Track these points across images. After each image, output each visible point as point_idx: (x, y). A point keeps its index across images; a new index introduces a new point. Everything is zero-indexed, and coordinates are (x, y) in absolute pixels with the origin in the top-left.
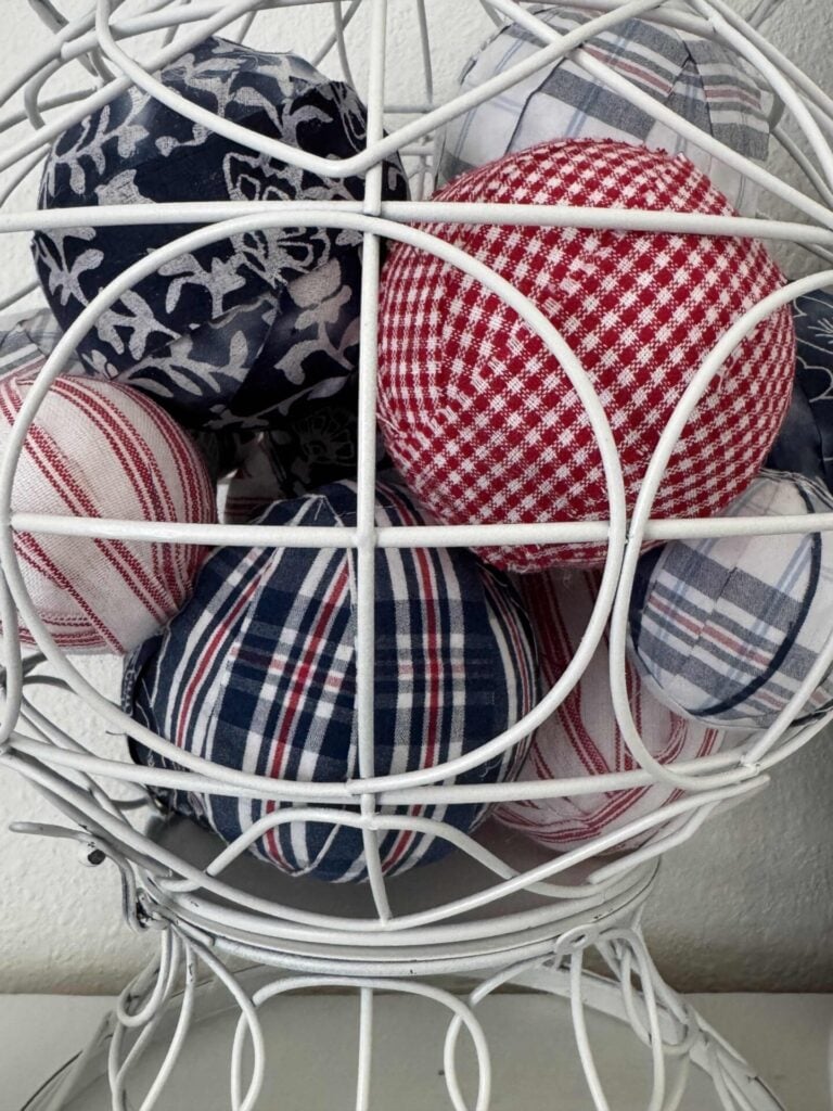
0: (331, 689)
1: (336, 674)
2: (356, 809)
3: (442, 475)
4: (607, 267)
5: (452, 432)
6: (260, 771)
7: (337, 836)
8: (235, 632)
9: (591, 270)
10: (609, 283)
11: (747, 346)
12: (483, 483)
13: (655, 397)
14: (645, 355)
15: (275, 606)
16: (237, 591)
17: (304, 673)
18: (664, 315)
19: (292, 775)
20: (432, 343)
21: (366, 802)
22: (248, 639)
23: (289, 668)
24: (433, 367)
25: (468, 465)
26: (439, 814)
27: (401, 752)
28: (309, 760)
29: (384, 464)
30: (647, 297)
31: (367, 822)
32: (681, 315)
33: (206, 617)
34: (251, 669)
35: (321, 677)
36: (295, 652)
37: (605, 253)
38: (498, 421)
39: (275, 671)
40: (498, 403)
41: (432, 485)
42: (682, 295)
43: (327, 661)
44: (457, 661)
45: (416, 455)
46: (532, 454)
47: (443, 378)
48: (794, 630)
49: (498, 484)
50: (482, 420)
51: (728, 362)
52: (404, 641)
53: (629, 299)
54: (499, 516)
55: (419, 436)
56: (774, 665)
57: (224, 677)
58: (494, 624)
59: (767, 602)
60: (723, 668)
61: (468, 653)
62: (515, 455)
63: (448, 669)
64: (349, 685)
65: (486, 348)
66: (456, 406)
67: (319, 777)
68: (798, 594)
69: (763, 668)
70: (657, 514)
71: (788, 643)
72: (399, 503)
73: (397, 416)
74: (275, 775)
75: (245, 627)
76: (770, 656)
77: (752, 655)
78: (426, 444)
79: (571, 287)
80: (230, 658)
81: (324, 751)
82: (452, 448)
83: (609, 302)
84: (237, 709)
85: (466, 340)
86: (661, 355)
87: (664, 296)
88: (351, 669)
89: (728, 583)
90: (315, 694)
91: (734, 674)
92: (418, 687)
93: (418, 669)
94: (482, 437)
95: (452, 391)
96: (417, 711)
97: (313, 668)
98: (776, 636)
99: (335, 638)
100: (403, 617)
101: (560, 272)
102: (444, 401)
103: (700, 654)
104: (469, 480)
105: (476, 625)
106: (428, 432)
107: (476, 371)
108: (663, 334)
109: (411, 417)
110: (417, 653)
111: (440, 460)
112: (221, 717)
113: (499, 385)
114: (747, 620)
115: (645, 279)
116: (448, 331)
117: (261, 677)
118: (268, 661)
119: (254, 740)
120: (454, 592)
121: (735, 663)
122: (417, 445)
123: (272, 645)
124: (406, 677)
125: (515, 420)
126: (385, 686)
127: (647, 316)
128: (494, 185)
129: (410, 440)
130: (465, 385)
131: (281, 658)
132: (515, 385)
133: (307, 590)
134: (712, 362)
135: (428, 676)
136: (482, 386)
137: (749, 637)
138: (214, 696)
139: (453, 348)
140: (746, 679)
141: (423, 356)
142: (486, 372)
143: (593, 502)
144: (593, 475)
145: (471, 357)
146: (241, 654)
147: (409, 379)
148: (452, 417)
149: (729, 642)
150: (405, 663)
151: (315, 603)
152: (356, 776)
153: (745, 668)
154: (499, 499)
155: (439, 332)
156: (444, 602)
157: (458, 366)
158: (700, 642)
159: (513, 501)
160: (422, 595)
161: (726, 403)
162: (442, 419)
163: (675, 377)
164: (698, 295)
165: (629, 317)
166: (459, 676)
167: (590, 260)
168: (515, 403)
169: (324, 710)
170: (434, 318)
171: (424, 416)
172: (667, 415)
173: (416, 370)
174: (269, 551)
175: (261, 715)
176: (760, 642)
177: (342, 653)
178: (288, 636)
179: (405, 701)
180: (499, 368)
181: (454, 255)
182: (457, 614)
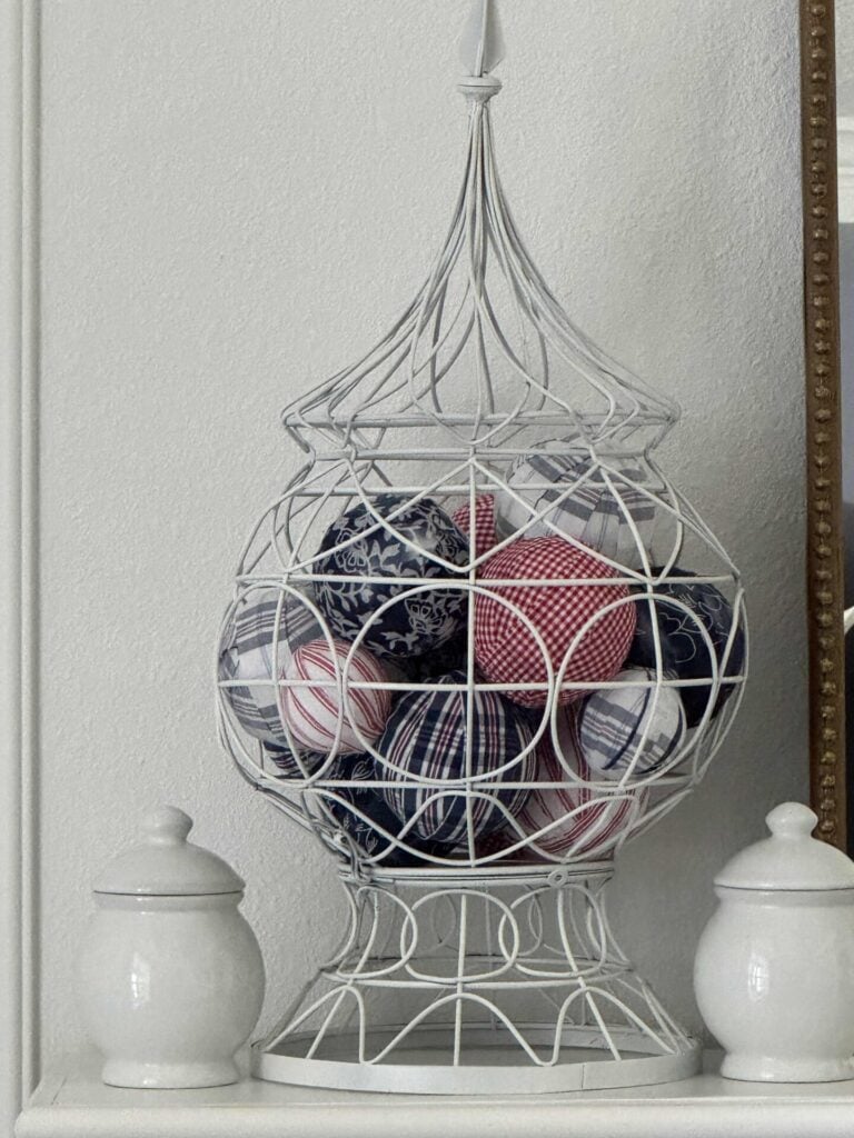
0: (455, 744)
1: (457, 739)
2: (464, 790)
3: (496, 667)
4: (550, 597)
5: (499, 652)
6: (427, 776)
7: (456, 803)
8: (417, 725)
9: (544, 598)
10: (550, 603)
11: (601, 623)
12: (515, 665)
13: (560, 647)
14: (562, 626)
15: (433, 715)
16: (416, 711)
17: (445, 738)
18: (569, 613)
19: (439, 777)
20: (492, 621)
21: (468, 786)
22: (423, 727)
23: (439, 737)
24: (492, 629)
25: (505, 664)
26: (496, 793)
27: (480, 768)
28: (446, 771)
29: (476, 665)
30: (563, 607)
31: (468, 794)
32: (575, 612)
33: (404, 723)
34: (424, 738)
35: (451, 740)
36: (441, 731)
37: (549, 592)
38: (514, 648)
39: (434, 738)
40: (514, 642)
41: (493, 671)
42: (575, 606)
43: (453, 734)
44: (502, 738)
45: (486, 660)
46: (526, 660)
47: (496, 633)
48: (635, 728)
49: (516, 670)
50: (509, 648)
51: (592, 627)
52: (482, 729)
53: (557, 608)
54: (517, 681)
55: (487, 653)
56: (629, 742)
57: (413, 741)
58: (518, 727)
59: (625, 716)
60: (610, 744)
61: (506, 735)
62: (521, 660)
63: (499, 740)
64: (462, 743)
65: (510, 623)
66: (500, 643)
67: (450, 777)
68: (637, 713)
69: (624, 743)
70: (564, 680)
71: (634, 732)
72: (480, 678)
73: (479, 647)
74: (433, 777)
75: (422, 723)
76: (626, 738)
77: (620, 738)
78: (490, 656)
79: (537, 604)
80: (416, 734)
81: (452, 767)
82: (499, 657)
83: (550, 609)
84: (419, 753)
85: (503, 620)
86: (568, 626)
87: (569, 607)
88: (462, 737)
89: (612, 710)
90: (449, 746)
91: (614, 747)
92: (487, 745)
93: (487, 739)
94: (509, 654)
95: (499, 638)
96: (487, 754)
97: (448, 737)
98: (629, 730)
99: (456, 726)
100: (482, 720)
101: (534, 599)
102: (496, 641)
103: (602, 739)
104: (505, 669)
105: (510, 726)
106: (490, 652)
107: (507, 631)
108: (569, 619)
109: (484, 646)
110: (487, 734)
111: (495, 662)
112: (413, 757)
113: (514, 636)
114: (618, 724)
115: (563, 601)
116: (497, 617)
117: (428, 741)
118: (431, 735)
119: (425, 764)
120: (501, 712)
121: (614, 742)
122: (486, 656)
123: (432, 729)
124: (483, 741)
125: (520, 648)
126: (476, 744)
127: (563, 613)
128: (514, 564)
129: (485, 655)
130: (503, 635)
131: (436, 734)
132: (520, 636)
133: (445, 709)
134: (585, 628)
135: (491, 742)
136: (509, 636)
137: (620, 731)
138: (409, 749)
139: (499, 623)
140: (619, 748)
141: (489, 625)
142: (510, 632)
143: (544, 678)
144: (542, 672)
145: (505, 626)
146: (421, 733)
147: (484, 633)
148: (499, 647)
149: (610, 732)
150: (482, 737)
151: (448, 714)
152: (464, 776)
153: (618, 743)
154: (516, 676)
155: (494, 617)
156: (497, 716)
157: (501, 629)
158: (601, 734)
159: (521, 676)
160: (489, 713)
161: (593, 641)
162: (495, 647)
163: (567, 640)
164: (581, 606)
165: (557, 614)
166: (503, 743)
167: (544, 595)
168: (520, 642)
169: (452, 752)
170: (493, 612)
171: (489, 646)
172: (565, 653)
173: (486, 629)
174: (432, 692)
175: (428, 755)
176: (623, 732)
177: (459, 732)
178: (439, 726)
179: (482, 750)
180: (514, 630)
181: (496, 597)
182: (502, 721)
